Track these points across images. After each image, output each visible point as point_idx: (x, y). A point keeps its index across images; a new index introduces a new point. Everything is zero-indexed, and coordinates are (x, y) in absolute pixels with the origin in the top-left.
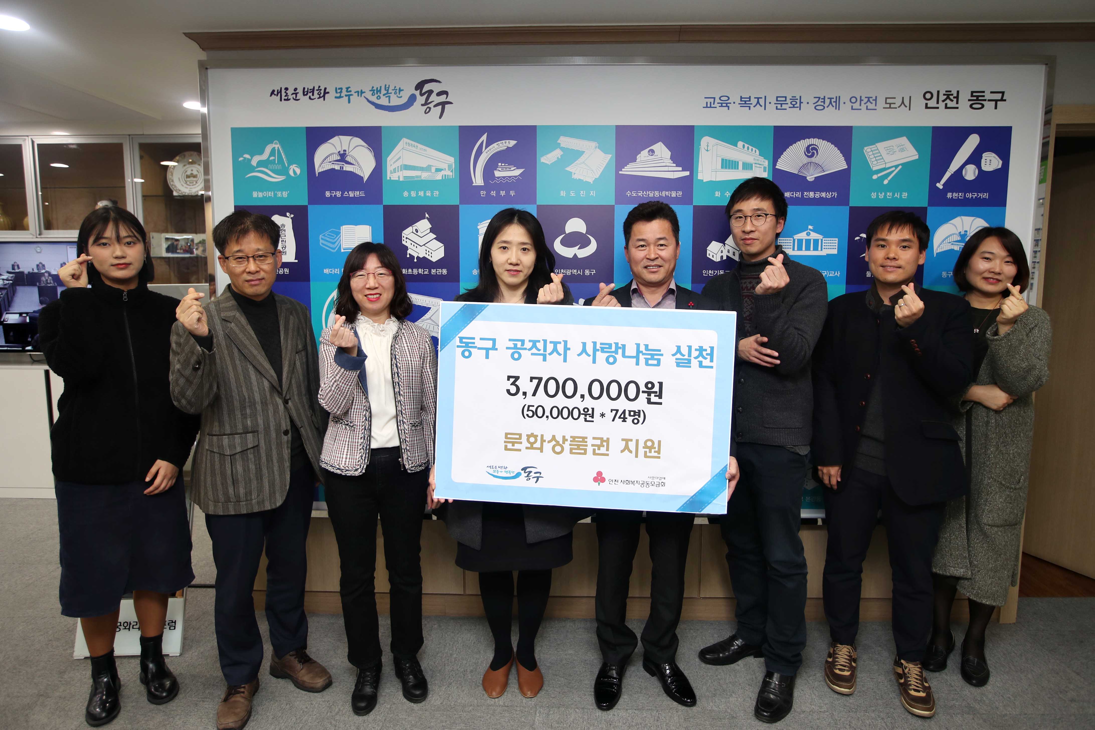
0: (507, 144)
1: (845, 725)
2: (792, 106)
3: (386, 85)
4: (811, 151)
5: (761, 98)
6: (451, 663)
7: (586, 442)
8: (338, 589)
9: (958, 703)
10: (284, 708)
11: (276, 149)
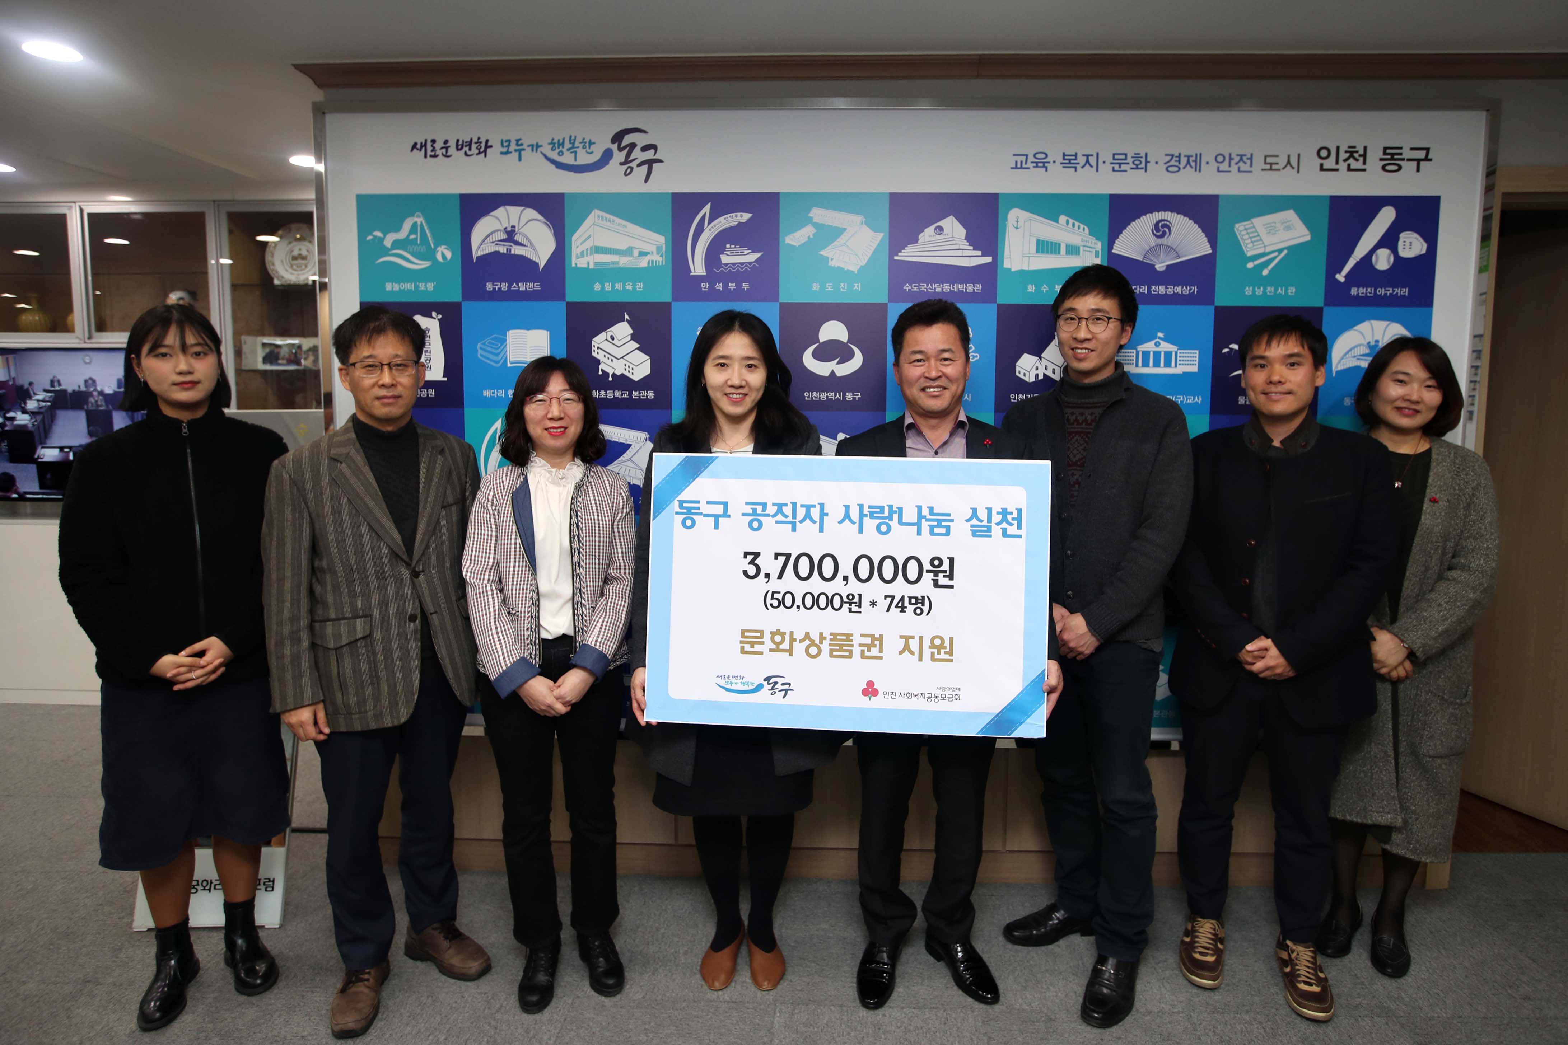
0: (739, 217)
1: (1207, 1031)
2: (1135, 166)
3: (571, 137)
4: (1161, 229)
5: (1092, 155)
6: (657, 940)
7: (852, 641)
8: (500, 836)
9: (1366, 1002)
10: (425, 1001)
11: (419, 223)
